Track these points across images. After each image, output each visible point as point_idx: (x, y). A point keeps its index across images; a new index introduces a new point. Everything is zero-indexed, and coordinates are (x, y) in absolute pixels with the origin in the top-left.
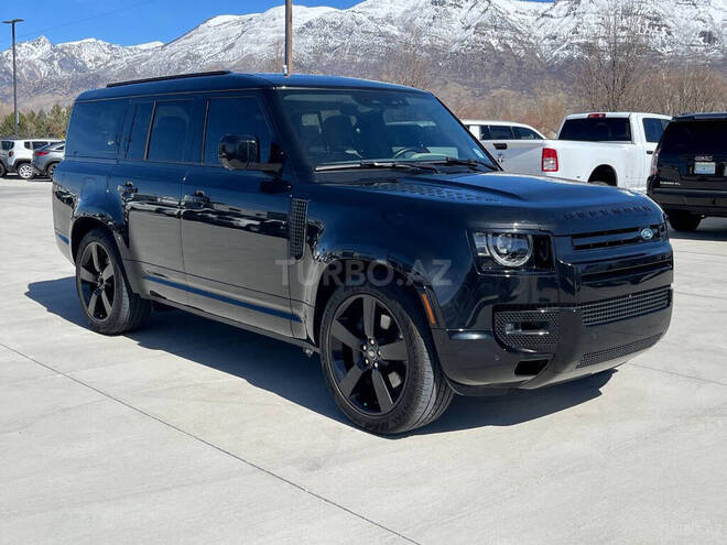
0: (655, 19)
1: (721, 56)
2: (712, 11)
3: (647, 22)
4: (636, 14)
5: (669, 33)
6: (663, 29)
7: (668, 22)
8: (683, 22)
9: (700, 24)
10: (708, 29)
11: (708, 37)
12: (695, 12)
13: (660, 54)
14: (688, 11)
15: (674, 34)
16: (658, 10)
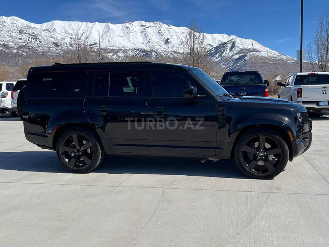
0: (34, 36)
1: (62, 52)
2: (56, 34)
3: (31, 37)
4: (25, 33)
5: (40, 42)
6: (38, 40)
7: (39, 37)
8: (46, 38)
9: (53, 39)
10: (56, 42)
11: (56, 45)
12: (50, 34)
13: (38, 51)
14: (47, 34)
15: (42, 42)
16: (35, 32)
